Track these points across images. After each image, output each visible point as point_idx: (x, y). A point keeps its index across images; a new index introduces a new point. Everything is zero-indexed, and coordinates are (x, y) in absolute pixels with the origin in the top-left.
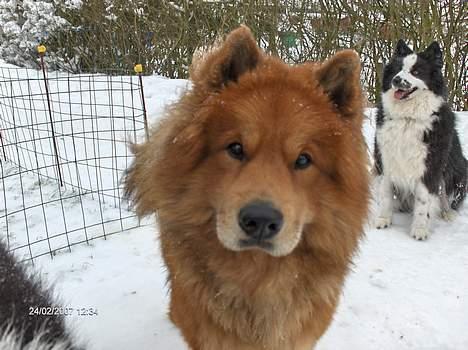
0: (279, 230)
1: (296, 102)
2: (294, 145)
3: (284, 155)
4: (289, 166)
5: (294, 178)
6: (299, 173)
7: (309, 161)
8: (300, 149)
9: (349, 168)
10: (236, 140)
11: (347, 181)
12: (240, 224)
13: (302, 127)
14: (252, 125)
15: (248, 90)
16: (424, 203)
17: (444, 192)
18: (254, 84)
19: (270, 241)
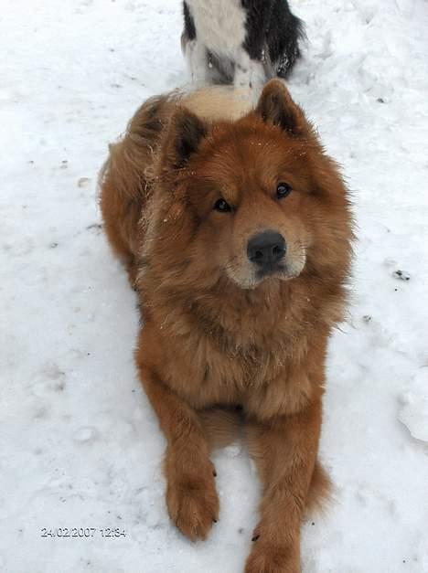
0: (285, 252)
1: (254, 144)
2: (269, 180)
3: (264, 190)
4: (273, 199)
5: (281, 206)
6: (283, 201)
7: (288, 188)
8: (275, 181)
9: (327, 180)
10: (219, 198)
11: (330, 191)
12: (252, 259)
13: (270, 161)
14: (227, 180)
15: (209, 154)
16: (245, 71)
17: (268, 57)
18: (213, 147)
19: (281, 263)
